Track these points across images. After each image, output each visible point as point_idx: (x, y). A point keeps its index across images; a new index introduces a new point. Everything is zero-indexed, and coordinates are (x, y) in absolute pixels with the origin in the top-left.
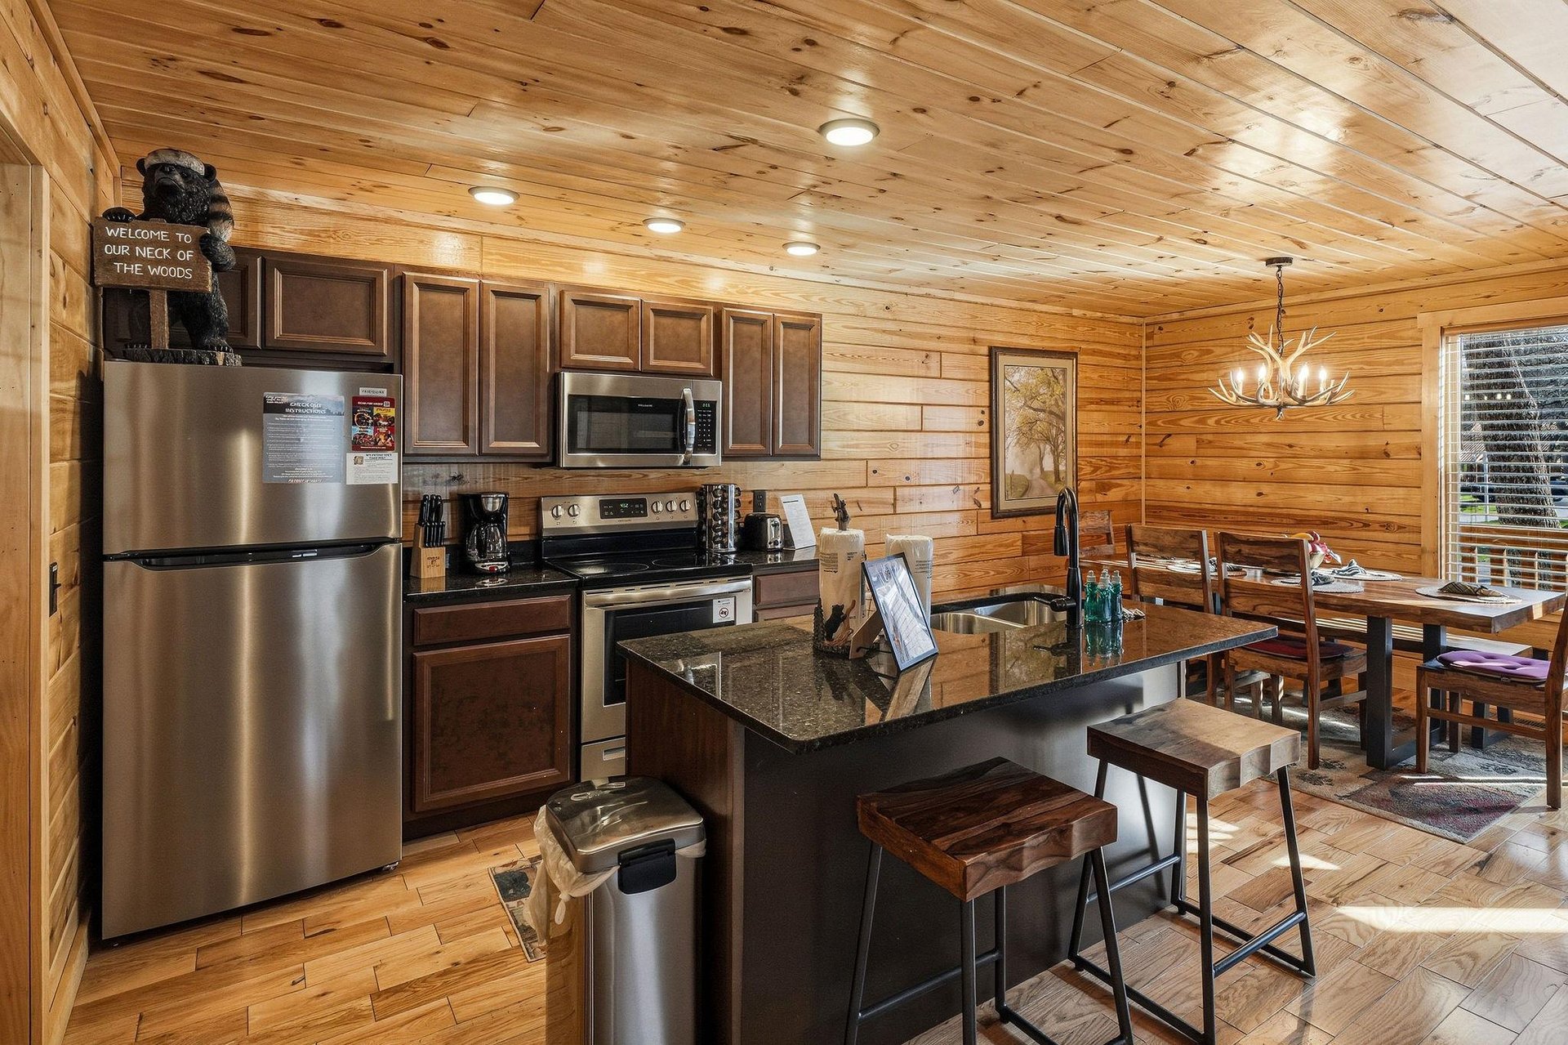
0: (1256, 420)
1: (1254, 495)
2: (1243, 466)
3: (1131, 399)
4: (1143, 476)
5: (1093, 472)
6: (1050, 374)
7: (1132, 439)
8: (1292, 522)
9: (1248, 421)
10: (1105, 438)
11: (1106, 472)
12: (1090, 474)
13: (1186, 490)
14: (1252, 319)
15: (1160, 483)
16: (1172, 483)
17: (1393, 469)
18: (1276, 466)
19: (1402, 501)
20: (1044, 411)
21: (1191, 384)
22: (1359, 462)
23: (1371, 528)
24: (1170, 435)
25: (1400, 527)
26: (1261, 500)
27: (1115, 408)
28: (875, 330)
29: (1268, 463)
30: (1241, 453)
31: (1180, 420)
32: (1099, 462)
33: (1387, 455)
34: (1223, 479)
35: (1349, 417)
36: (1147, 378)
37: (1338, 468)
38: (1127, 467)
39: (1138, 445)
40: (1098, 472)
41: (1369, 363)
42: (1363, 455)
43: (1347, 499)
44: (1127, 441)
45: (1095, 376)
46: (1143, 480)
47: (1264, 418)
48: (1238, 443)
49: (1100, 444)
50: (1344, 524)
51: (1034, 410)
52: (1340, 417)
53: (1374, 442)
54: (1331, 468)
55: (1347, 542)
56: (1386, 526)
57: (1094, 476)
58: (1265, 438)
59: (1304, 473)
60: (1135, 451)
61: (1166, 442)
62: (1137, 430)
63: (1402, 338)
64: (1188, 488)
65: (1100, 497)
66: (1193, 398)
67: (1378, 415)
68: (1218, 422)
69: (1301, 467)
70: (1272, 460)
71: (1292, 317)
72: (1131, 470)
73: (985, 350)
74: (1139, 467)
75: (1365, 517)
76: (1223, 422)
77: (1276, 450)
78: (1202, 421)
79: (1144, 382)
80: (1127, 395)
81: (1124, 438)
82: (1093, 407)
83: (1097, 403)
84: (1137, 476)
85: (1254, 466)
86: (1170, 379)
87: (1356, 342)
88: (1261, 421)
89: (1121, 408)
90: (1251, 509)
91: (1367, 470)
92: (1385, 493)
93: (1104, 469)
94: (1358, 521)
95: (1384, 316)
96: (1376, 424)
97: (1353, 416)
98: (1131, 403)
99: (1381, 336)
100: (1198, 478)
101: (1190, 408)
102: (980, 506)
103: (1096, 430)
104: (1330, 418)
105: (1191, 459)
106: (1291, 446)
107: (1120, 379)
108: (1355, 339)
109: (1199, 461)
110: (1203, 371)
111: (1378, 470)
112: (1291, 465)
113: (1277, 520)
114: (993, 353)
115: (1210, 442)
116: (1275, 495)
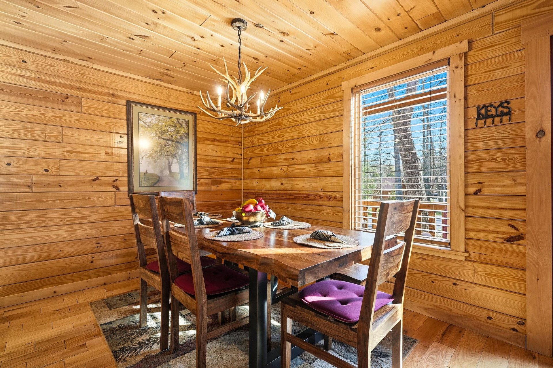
0: (280, 148)
1: (279, 185)
2: (276, 170)
3: (236, 141)
4: (242, 178)
5: (209, 175)
6: (176, 121)
7: (235, 161)
8: (293, 197)
9: (277, 148)
10: (217, 158)
11: (218, 175)
12: (207, 176)
13: (256, 184)
14: (279, 97)
15: (248, 181)
16: (252, 181)
17: (332, 167)
18: (288, 169)
19: (335, 184)
20: (172, 141)
21: (258, 132)
22: (318, 165)
23: (323, 199)
24: (251, 158)
25: (335, 198)
26: (282, 187)
27: (225, 144)
28: (14, 74)
29: (285, 168)
30: (275, 164)
31: (255, 150)
32: (213, 170)
33: (329, 160)
34: (269, 178)
35: (315, 142)
36: (244, 132)
37: (311, 169)
38: (232, 173)
39: (239, 163)
40: (212, 175)
41: (322, 113)
42: (320, 161)
43: (314, 185)
44: (232, 161)
45: (211, 127)
46: (242, 181)
47: (283, 146)
48: (274, 159)
49: (215, 161)
50: (312, 197)
51: (164, 139)
52: (311, 142)
53: (325, 153)
54: (307, 169)
55: (314, 207)
56: (329, 198)
57: (209, 177)
58: (283, 156)
59: (298, 172)
60: (237, 166)
61: (250, 162)
62: (239, 156)
63: (336, 97)
64: (257, 183)
65: (213, 187)
66: (259, 139)
67: (326, 140)
68: (267, 150)
69: (297, 169)
70: (286, 166)
71: (294, 94)
72: (235, 175)
73: (124, 102)
74: (240, 174)
75: (320, 193)
76: (269, 150)
77: (287, 162)
78: (262, 150)
79: (243, 134)
80: (233, 139)
81: (231, 159)
82: (208, 142)
83: (212, 141)
84: (239, 178)
85: (280, 170)
86: (252, 131)
87: (318, 102)
88: (282, 148)
89: (229, 145)
90: (279, 192)
91: (322, 169)
92: (329, 180)
93: (216, 174)
94: (318, 196)
95: (329, 87)
96: (326, 145)
97: (316, 141)
98: (235, 143)
99: (327, 98)
100: (261, 178)
101: (258, 144)
102: (118, 189)
103: (211, 154)
104: (307, 143)
105: (258, 169)
106: (293, 159)
107: (228, 130)
108: (317, 101)
109: (261, 170)
110: (262, 126)
111: (326, 169)
112: (293, 169)
113: (288, 197)
114: (129, 104)
115: (265, 160)
116: (288, 184)
